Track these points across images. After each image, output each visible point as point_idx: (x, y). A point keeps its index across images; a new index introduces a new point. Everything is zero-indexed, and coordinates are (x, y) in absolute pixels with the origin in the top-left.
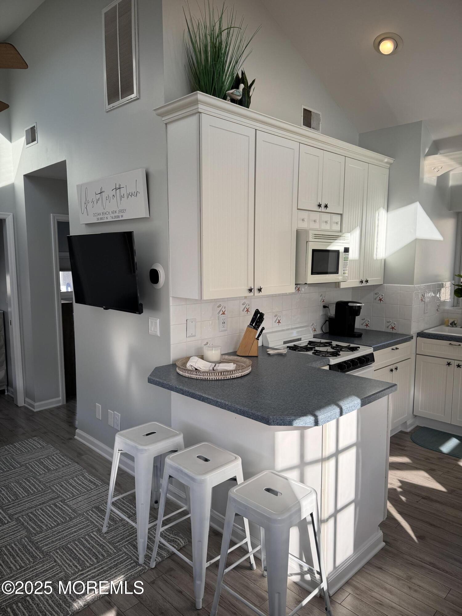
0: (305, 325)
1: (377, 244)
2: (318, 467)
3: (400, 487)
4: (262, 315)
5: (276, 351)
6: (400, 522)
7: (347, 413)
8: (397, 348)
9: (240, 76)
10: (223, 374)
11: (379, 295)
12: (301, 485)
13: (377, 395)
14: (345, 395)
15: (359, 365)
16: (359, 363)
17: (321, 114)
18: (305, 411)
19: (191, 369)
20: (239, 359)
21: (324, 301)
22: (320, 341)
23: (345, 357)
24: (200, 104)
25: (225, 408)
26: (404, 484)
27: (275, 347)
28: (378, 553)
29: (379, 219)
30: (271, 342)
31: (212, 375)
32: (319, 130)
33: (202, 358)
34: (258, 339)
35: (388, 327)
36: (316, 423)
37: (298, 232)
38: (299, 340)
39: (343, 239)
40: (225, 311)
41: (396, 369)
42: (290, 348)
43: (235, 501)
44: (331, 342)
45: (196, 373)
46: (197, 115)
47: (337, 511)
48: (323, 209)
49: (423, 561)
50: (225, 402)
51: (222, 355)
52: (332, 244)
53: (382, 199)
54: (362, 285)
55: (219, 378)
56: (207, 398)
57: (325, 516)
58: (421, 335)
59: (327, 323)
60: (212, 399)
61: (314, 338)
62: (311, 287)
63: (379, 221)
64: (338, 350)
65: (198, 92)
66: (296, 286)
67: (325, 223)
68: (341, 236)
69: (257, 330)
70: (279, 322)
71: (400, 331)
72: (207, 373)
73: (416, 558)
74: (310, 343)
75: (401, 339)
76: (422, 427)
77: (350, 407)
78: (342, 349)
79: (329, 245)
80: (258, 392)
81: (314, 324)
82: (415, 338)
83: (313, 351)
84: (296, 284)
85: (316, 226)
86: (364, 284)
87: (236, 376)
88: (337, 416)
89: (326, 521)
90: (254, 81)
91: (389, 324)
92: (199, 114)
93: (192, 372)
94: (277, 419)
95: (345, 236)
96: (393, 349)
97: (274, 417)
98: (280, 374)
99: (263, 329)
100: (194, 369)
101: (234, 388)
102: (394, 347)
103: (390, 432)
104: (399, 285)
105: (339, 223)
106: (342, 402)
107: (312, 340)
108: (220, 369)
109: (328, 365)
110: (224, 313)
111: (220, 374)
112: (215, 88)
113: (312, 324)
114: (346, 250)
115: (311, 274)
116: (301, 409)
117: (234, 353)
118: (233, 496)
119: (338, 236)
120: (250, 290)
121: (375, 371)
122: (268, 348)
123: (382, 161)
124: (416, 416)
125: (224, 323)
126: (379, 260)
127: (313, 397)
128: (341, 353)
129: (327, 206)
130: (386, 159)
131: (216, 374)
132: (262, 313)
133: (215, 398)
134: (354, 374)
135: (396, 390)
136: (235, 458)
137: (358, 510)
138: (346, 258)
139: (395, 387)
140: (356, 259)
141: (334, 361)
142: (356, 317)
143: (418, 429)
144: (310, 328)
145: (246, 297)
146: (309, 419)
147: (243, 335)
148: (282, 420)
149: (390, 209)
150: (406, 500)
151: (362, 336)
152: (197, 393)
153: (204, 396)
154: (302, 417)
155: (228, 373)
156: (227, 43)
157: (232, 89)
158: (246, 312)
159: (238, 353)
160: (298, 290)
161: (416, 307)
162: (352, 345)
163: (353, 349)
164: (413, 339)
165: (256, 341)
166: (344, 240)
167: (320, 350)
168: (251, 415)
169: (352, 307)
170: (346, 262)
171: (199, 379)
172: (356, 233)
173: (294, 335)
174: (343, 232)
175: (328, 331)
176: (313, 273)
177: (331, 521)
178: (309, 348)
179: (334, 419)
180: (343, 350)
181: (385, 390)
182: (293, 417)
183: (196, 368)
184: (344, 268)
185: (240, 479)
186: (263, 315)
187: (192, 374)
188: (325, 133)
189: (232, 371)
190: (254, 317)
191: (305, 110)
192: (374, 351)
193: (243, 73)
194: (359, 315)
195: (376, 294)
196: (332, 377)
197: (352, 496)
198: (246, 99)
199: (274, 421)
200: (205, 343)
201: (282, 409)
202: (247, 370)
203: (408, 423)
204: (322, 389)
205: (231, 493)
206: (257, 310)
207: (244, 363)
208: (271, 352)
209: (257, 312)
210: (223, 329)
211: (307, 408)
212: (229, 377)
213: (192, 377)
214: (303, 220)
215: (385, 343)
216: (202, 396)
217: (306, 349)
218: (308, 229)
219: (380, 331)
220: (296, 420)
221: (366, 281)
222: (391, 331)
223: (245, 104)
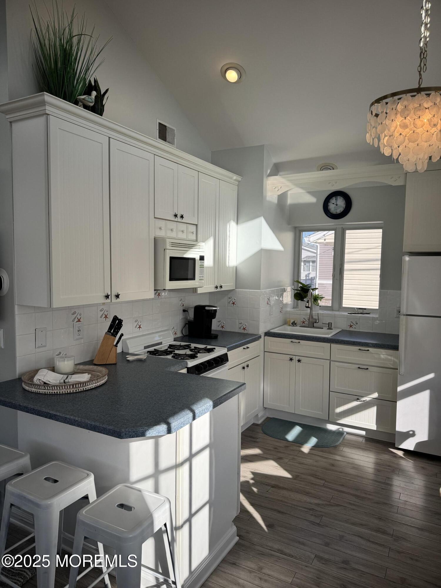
0: (166, 329)
1: (229, 253)
2: (172, 473)
3: (252, 479)
4: (120, 321)
5: (136, 357)
6: (252, 514)
7: (200, 416)
8: (248, 348)
9: (93, 84)
10: (75, 387)
11: (232, 299)
12: (156, 496)
13: (228, 395)
14: (197, 399)
15: (214, 365)
16: (215, 363)
17: (175, 130)
18: (159, 420)
19: (39, 383)
20: (94, 368)
21: (183, 306)
22: (179, 344)
23: (203, 358)
24: (47, 105)
25: (75, 424)
26: (256, 475)
27: (135, 353)
28: (232, 548)
29: (230, 231)
30: (131, 347)
31: (62, 388)
32: (174, 145)
33: (53, 370)
34: (116, 346)
35: (240, 328)
36: (169, 431)
37: (155, 240)
38: (161, 343)
39: (198, 248)
40: (80, 318)
41: (248, 366)
42: (150, 352)
43: (84, 523)
44: (190, 345)
45: (45, 387)
46: (45, 116)
47: (192, 515)
48: (179, 219)
49: (272, 550)
50: (75, 417)
51: (76, 365)
52: (189, 252)
53: (232, 213)
54: (217, 290)
55: (70, 391)
56: (55, 415)
57: (180, 523)
58: (268, 334)
59: (187, 326)
60: (60, 416)
61: (174, 341)
62: (171, 292)
63: (230, 232)
64: (196, 352)
65: (45, 93)
66: (156, 291)
67: (181, 232)
68: (196, 245)
69: (116, 337)
70: (140, 327)
71: (250, 331)
72: (57, 386)
73: (266, 547)
74: (171, 346)
75: (251, 339)
76: (271, 418)
77: (202, 410)
78: (199, 351)
79: (185, 253)
80: (112, 403)
81: (175, 328)
82: (263, 337)
83: (173, 355)
84: (155, 290)
85: (173, 235)
86: (219, 289)
87: (90, 387)
88: (191, 421)
89: (180, 527)
90: (107, 90)
91: (241, 325)
92: (46, 115)
93: (39, 387)
94: (129, 432)
95: (200, 245)
96: (244, 348)
97: (126, 429)
98: (138, 381)
99: (122, 335)
100: (43, 383)
101: (87, 401)
102: (245, 346)
103: (241, 427)
104: (248, 290)
105: (195, 233)
106: (195, 406)
107: (173, 343)
108: (72, 381)
109: (186, 367)
110: (79, 321)
111: (71, 387)
112: (65, 92)
113: (173, 327)
114: (202, 258)
115: (170, 281)
116: (155, 418)
117: (91, 362)
118: (81, 519)
119: (194, 245)
120: (107, 297)
121: (229, 369)
122: (128, 354)
123: (231, 178)
124: (266, 408)
125: (79, 331)
126: (231, 267)
127: (168, 403)
128: (199, 355)
129: (183, 217)
130: (235, 177)
131: (67, 388)
132: (120, 319)
133: (64, 414)
134: (208, 375)
135: (245, 388)
136: (87, 475)
137: (212, 509)
138: (202, 265)
139: (244, 386)
140: (211, 266)
141: (191, 363)
142: (213, 320)
143: (269, 420)
144: (171, 332)
145: (104, 304)
146: (163, 428)
147: (101, 342)
148: (134, 432)
149: (239, 221)
150: (258, 491)
151: (218, 337)
152: (44, 410)
153: (50, 412)
154: (155, 427)
155: (81, 385)
156: (78, 49)
157: (84, 95)
158: (105, 318)
159: (95, 362)
160: (159, 295)
161: (263, 309)
162: (209, 347)
163: (210, 351)
164: (261, 338)
165: (114, 348)
166: (200, 249)
167: (180, 353)
168: (102, 430)
169: (209, 310)
170: (201, 269)
171: (48, 394)
172: (210, 242)
173: (157, 339)
174: (199, 241)
175: (188, 334)
176: (171, 279)
177: (186, 527)
178: (169, 351)
179: (187, 424)
180: (201, 351)
181: (235, 389)
182: (146, 427)
183: (45, 381)
184: (200, 274)
185: (93, 497)
186: (122, 321)
187: (40, 389)
188: (179, 148)
189: (86, 382)
190: (112, 324)
191: (160, 124)
192: (227, 352)
193: (96, 81)
194: (215, 318)
195: (229, 298)
196: (188, 381)
197: (206, 498)
198: (100, 107)
199: (126, 434)
200: (57, 354)
201: (136, 420)
202: (102, 380)
203: (260, 415)
204: (177, 394)
205: (79, 516)
206: (116, 316)
207: (100, 372)
208: (130, 358)
209: (115, 318)
210: (79, 337)
211: (161, 416)
212: (82, 390)
213: (39, 392)
214: (160, 228)
215: (237, 343)
216: (49, 413)
217: (166, 352)
218: (166, 237)
219: (233, 332)
220: (150, 431)
221: (220, 287)
222: (243, 331)
223: (98, 112)
